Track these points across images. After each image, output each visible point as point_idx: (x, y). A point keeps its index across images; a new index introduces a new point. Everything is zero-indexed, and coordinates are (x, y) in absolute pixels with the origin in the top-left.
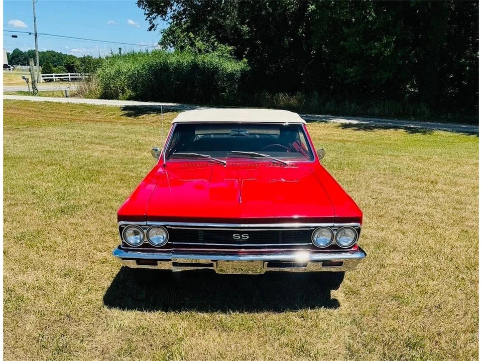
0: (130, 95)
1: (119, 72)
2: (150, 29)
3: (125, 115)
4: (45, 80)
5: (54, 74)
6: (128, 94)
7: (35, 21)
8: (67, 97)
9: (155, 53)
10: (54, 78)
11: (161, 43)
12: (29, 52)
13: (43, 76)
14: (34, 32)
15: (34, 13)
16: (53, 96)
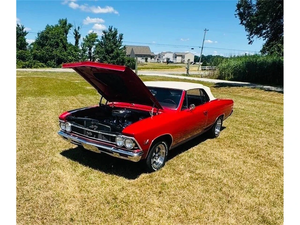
0: (232, 78)
1: (228, 66)
2: (249, 43)
3: (213, 87)
4: (202, 69)
5: (207, 67)
6: (231, 77)
7: (204, 41)
8: (202, 77)
9: (255, 56)
10: (206, 68)
11: (261, 51)
12: (208, 56)
13: (201, 68)
14: (202, 46)
15: (204, 38)
16: (197, 77)
